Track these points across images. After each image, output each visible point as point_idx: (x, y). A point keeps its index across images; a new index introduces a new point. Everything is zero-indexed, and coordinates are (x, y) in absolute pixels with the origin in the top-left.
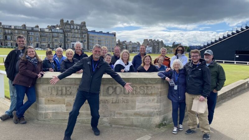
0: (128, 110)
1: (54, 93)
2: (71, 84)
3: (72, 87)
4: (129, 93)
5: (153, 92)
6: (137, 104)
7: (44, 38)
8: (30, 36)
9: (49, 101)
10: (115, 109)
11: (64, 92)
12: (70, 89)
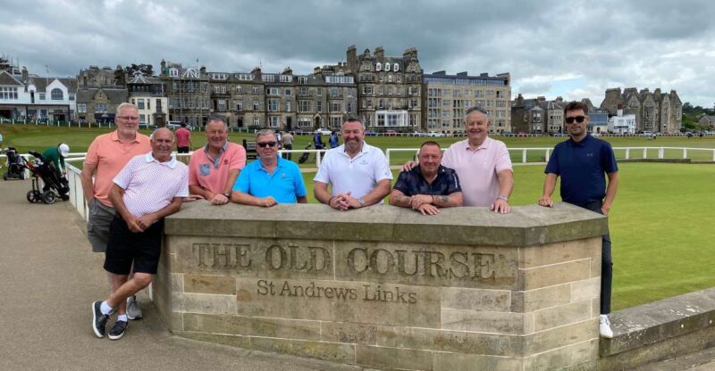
0: (415, 324)
1: (209, 261)
2: (251, 238)
3: (253, 247)
4: (416, 273)
5: (499, 274)
6: (444, 309)
7: (305, 103)
8: (272, 99)
9: (195, 284)
10: (376, 319)
11: (233, 259)
12: (248, 252)
